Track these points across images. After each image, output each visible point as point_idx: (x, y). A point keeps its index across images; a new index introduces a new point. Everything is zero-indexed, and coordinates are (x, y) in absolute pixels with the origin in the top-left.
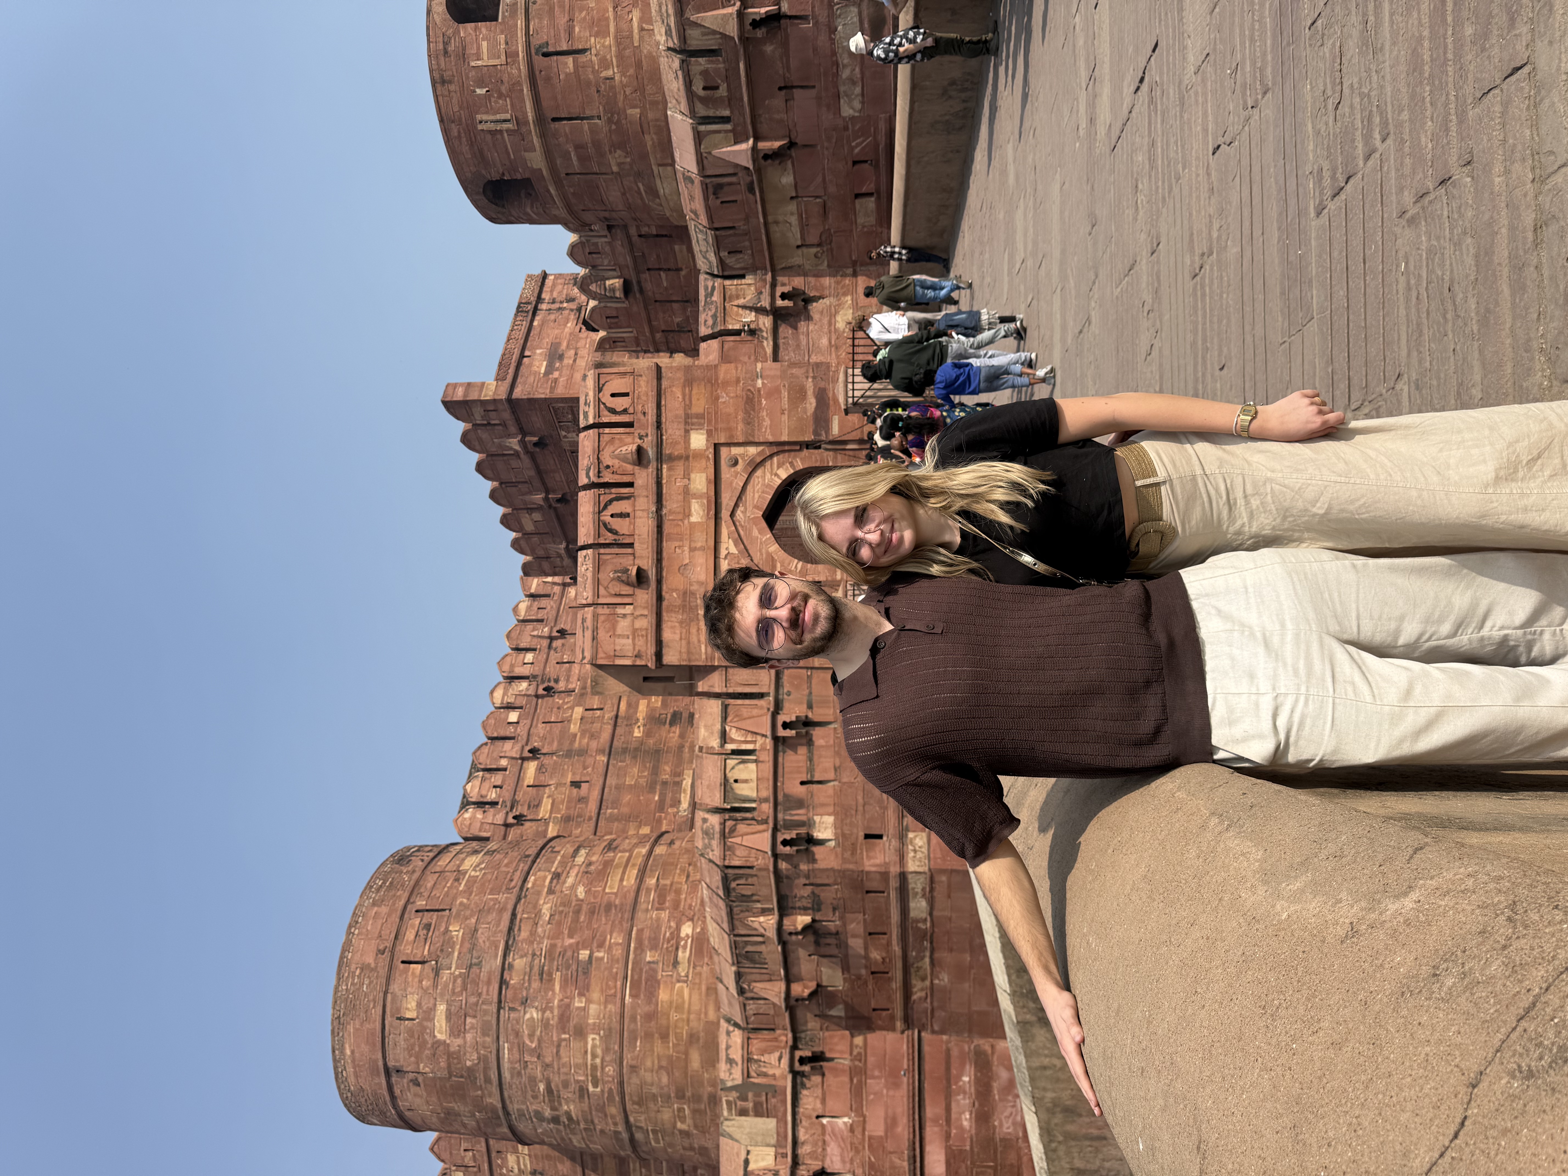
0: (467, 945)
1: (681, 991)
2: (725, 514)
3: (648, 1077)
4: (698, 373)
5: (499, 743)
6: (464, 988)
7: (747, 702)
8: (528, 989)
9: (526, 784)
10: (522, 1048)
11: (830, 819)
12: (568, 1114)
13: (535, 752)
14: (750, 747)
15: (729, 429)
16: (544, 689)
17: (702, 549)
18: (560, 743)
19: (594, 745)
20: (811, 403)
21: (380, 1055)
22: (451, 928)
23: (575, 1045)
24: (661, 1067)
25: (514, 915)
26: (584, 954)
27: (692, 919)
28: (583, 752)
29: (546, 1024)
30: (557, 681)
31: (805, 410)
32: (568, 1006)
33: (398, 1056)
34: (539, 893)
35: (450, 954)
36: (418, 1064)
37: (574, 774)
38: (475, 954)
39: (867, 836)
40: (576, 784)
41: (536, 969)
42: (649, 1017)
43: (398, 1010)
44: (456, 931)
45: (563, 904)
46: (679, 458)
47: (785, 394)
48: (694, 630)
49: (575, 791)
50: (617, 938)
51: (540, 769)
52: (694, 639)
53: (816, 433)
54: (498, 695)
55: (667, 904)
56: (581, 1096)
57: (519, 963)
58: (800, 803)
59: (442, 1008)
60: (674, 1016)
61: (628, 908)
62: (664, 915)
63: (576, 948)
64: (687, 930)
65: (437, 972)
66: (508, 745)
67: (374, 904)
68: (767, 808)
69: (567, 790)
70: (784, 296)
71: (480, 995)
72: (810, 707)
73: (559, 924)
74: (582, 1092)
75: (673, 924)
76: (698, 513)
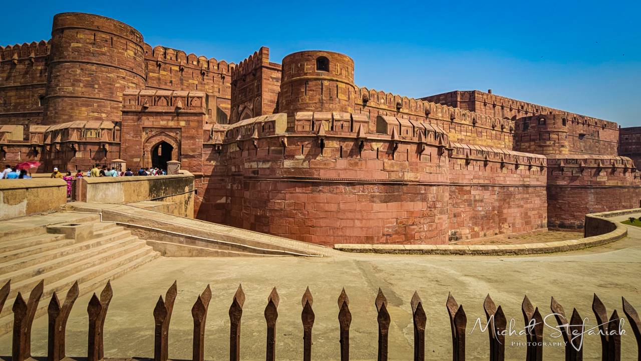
0: (100, 52)
1: (85, 114)
2: (163, 130)
3: (60, 104)
4: (201, 124)
5: (186, 59)
6: (86, 52)
7: (112, 135)
8: (86, 70)
9: (172, 67)
10: (68, 68)
11: (81, 156)
12: (51, 81)
13: (182, 70)
14: (100, 136)
15: (185, 132)
16: (204, 72)
17: (153, 124)
18: (185, 77)
19: (185, 87)
20: (191, 154)
21: (67, 26)
22: (106, 48)
23: (70, 84)
24: (63, 107)
25: (109, 66)
26: (96, 86)
27: (107, 117)
28: (182, 84)
29: (75, 75)
30: (207, 76)
31: (189, 152)
32: (80, 82)
33: (67, 32)
34: (118, 73)
35: (97, 48)
36: (65, 37)
37: (175, 81)
38: (97, 55)
39: (76, 166)
40: (171, 82)
41: (92, 73)
42: (77, 105)
43: (80, 32)
44: (105, 49)
45: (113, 80)
46: (178, 118)
47: (194, 147)
48: (131, 121)
49: (169, 82)
50: (101, 96)
51: (177, 71)
52: (129, 121)
53: (183, 155)
54: (203, 58)
55: (113, 110)
56: (55, 85)
57: (94, 68)
58: (85, 149)
59: (80, 45)
60: (78, 111)
61: (111, 99)
62: (109, 109)
63: (98, 84)
64: (104, 115)
65: (91, 44)
66: (185, 62)
67: (115, 25)
68: (84, 140)
69: (170, 79)
70: (219, 147)
71: (84, 56)
72: (110, 152)
73: (106, 79)
74: (57, 85)
75: (106, 111)
76: (163, 123)
